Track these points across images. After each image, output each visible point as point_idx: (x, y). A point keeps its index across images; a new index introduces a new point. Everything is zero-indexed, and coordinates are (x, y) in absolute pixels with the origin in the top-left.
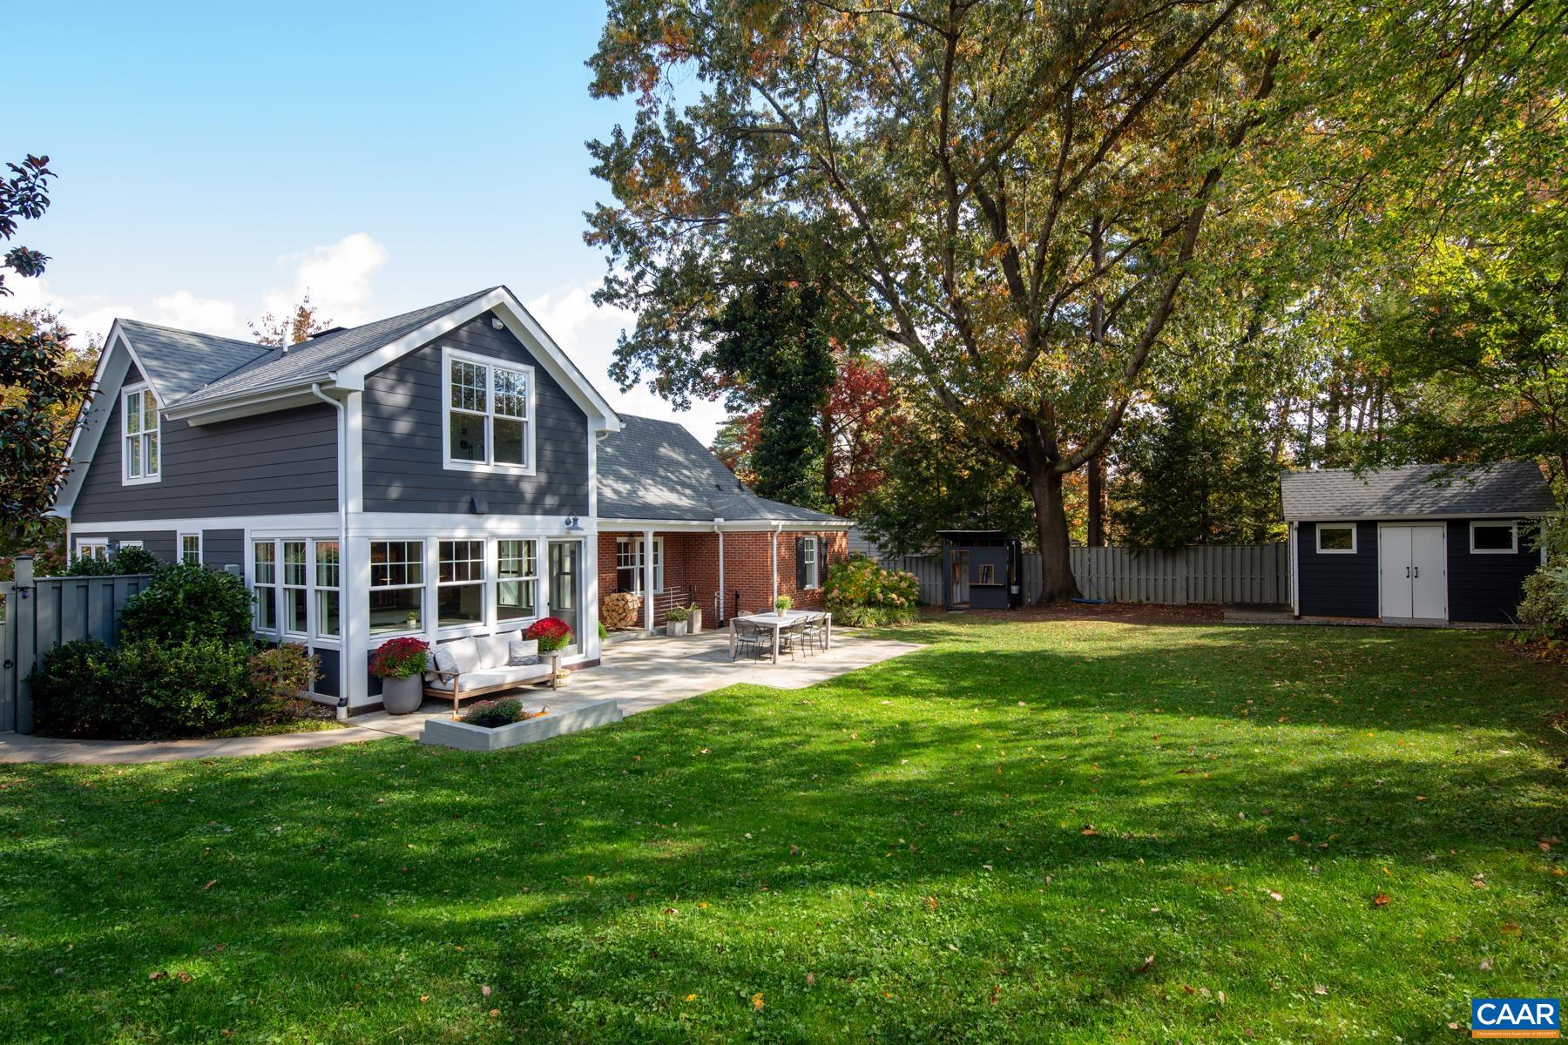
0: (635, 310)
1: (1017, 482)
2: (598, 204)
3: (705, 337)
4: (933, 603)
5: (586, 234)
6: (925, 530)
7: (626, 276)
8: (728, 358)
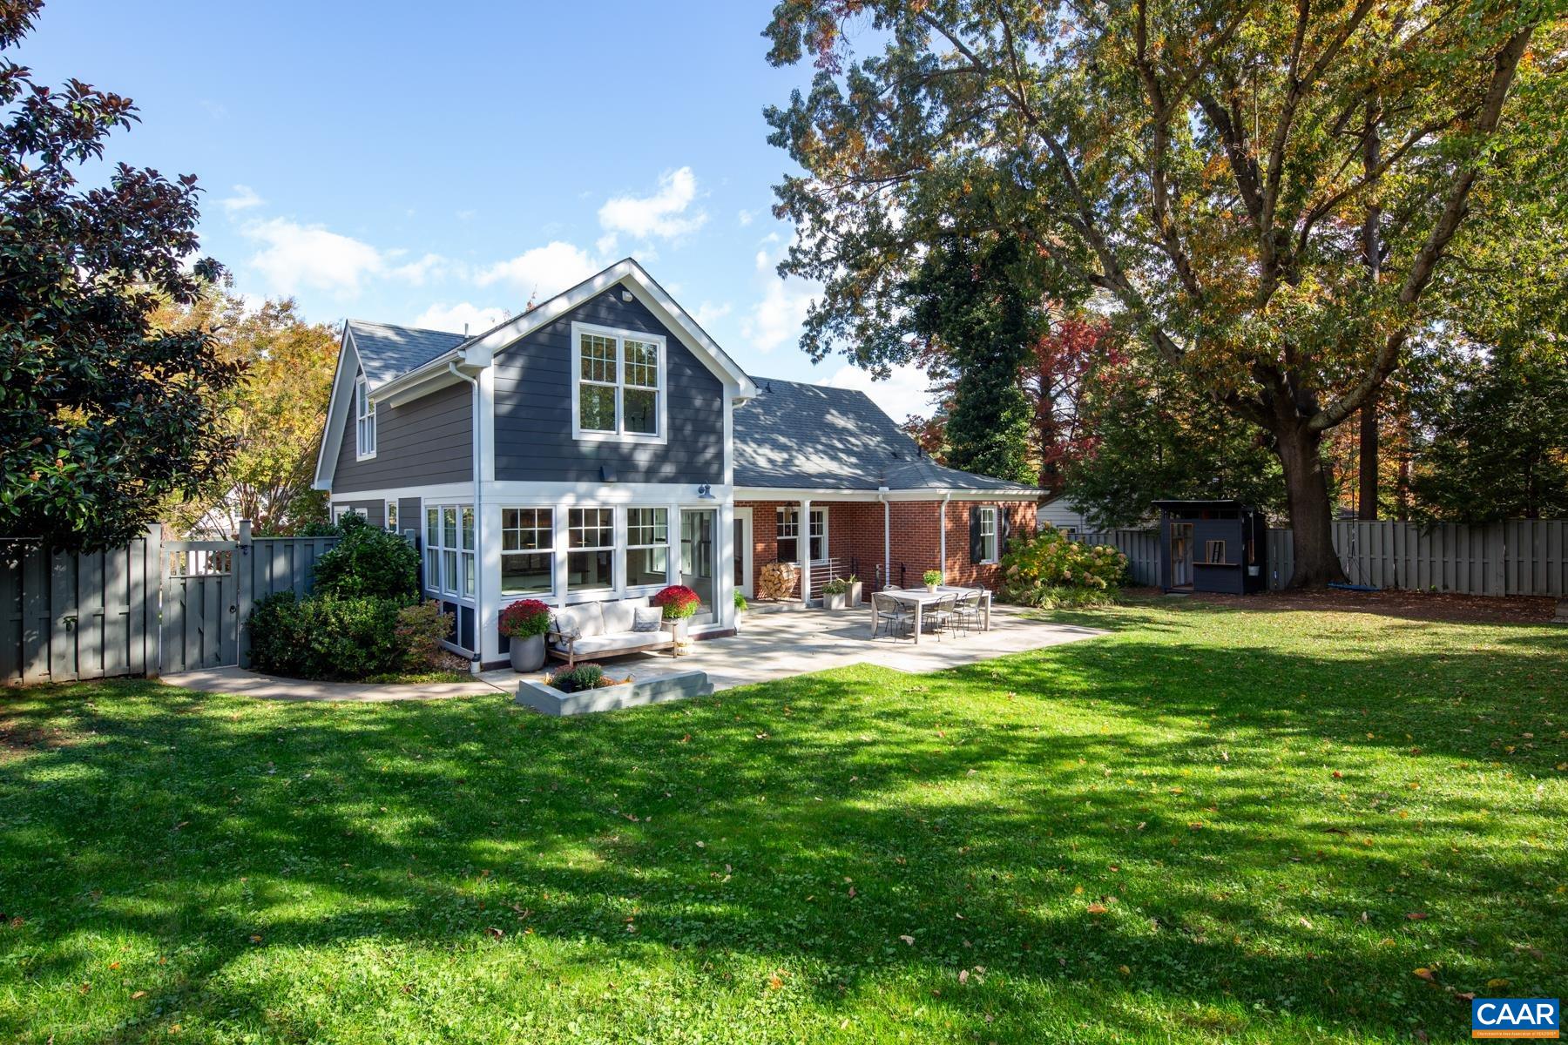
0: (819, 278)
1: (1259, 444)
2: (786, 176)
3: (901, 301)
4: (1151, 583)
5: (774, 208)
6: (1139, 501)
7: (808, 244)
8: (926, 321)
